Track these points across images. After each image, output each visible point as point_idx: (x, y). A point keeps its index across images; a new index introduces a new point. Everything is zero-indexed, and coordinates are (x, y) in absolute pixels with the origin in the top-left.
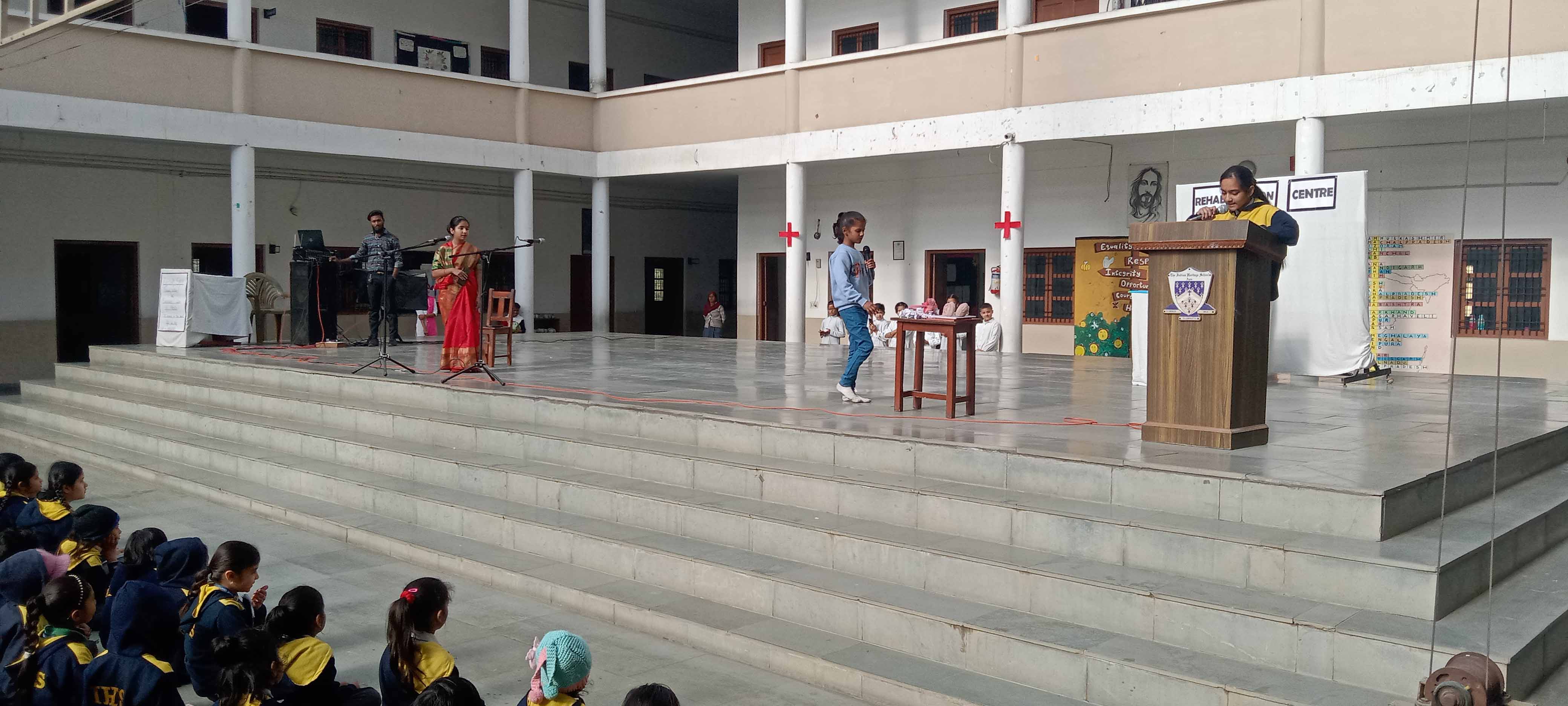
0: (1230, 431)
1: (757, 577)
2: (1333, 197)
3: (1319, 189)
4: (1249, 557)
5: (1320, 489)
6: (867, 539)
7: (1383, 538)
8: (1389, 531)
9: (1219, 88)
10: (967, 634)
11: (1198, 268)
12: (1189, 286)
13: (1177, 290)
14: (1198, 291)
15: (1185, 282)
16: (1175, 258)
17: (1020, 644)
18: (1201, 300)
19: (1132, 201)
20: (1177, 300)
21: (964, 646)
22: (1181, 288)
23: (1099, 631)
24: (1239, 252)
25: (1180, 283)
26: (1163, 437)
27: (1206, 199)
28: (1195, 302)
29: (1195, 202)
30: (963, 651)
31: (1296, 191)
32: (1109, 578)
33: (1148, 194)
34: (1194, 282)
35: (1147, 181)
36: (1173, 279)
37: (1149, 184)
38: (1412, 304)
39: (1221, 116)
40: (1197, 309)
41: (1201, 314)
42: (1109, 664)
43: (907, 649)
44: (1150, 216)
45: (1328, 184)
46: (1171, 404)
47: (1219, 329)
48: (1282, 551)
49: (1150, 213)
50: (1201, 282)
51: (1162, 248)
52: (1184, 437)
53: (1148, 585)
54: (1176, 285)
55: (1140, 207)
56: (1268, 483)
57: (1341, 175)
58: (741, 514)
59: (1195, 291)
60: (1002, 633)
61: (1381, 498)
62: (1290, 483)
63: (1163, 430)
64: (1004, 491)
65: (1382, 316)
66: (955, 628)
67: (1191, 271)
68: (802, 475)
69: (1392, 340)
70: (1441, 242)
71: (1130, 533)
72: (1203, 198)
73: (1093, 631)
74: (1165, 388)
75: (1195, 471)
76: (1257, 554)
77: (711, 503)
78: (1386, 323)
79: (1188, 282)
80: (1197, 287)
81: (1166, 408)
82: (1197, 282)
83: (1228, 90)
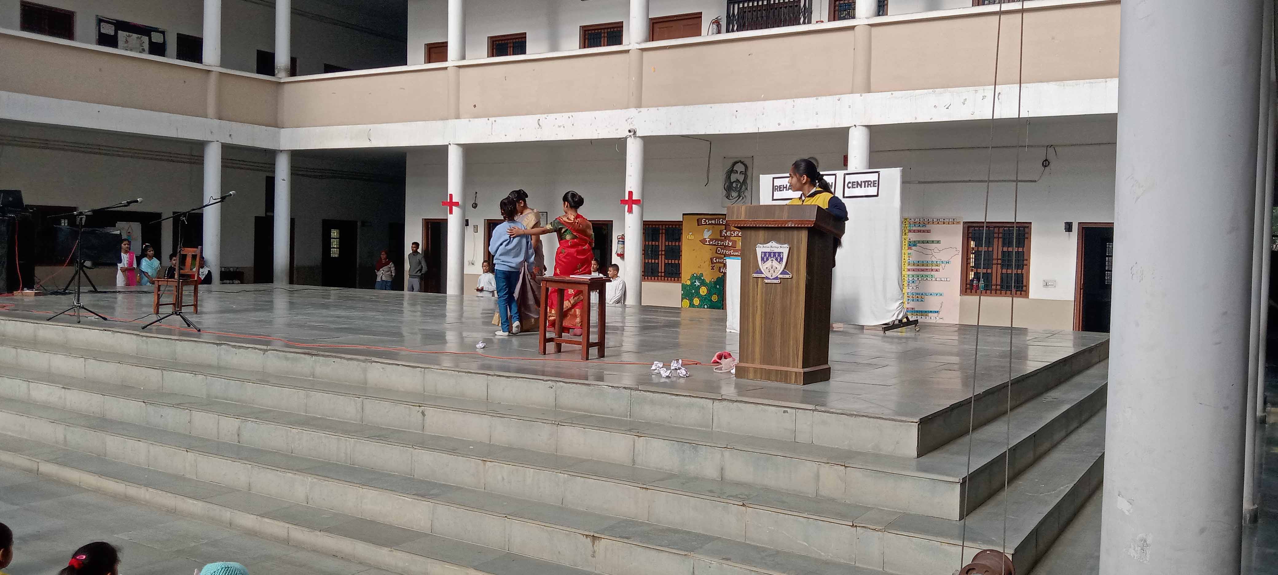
0: (802, 371)
1: (418, 500)
2: (877, 188)
3: (866, 181)
4: (818, 472)
5: (871, 417)
6: (514, 464)
7: (919, 456)
8: (924, 449)
9: (792, 100)
10: (597, 542)
11: (779, 241)
12: (772, 256)
13: (762, 259)
14: (779, 260)
15: (769, 252)
16: (761, 234)
17: (639, 549)
18: (781, 267)
19: (726, 186)
20: (763, 267)
21: (594, 552)
22: (766, 256)
23: (703, 535)
24: (810, 230)
25: (765, 253)
26: (751, 375)
27: (782, 187)
28: (776, 268)
29: (775, 188)
30: (594, 556)
31: (849, 183)
32: (711, 491)
33: (738, 181)
34: (776, 253)
35: (737, 171)
36: (760, 249)
37: (739, 173)
38: (932, 270)
39: (793, 122)
40: (778, 274)
41: (781, 278)
42: (711, 563)
43: (546, 557)
44: (739, 198)
45: (873, 177)
46: (757, 350)
47: (794, 289)
48: (844, 467)
49: (739, 196)
50: (781, 253)
51: (751, 226)
52: (767, 375)
53: (740, 496)
54: (762, 255)
55: (732, 191)
56: (833, 413)
57: (883, 171)
58: (405, 445)
59: (776, 259)
60: (626, 541)
61: (917, 424)
62: (848, 412)
63: (751, 370)
64: (627, 421)
65: (910, 279)
66: (587, 537)
67: (773, 244)
68: (458, 410)
69: (918, 297)
70: (954, 224)
71: (727, 453)
72: (780, 186)
73: (698, 535)
74: (753, 336)
75: (776, 403)
76: (825, 470)
77: (378, 437)
78: (913, 285)
79: (771, 253)
80: (778, 256)
81: (753, 352)
82: (778, 253)
83: (799, 101)
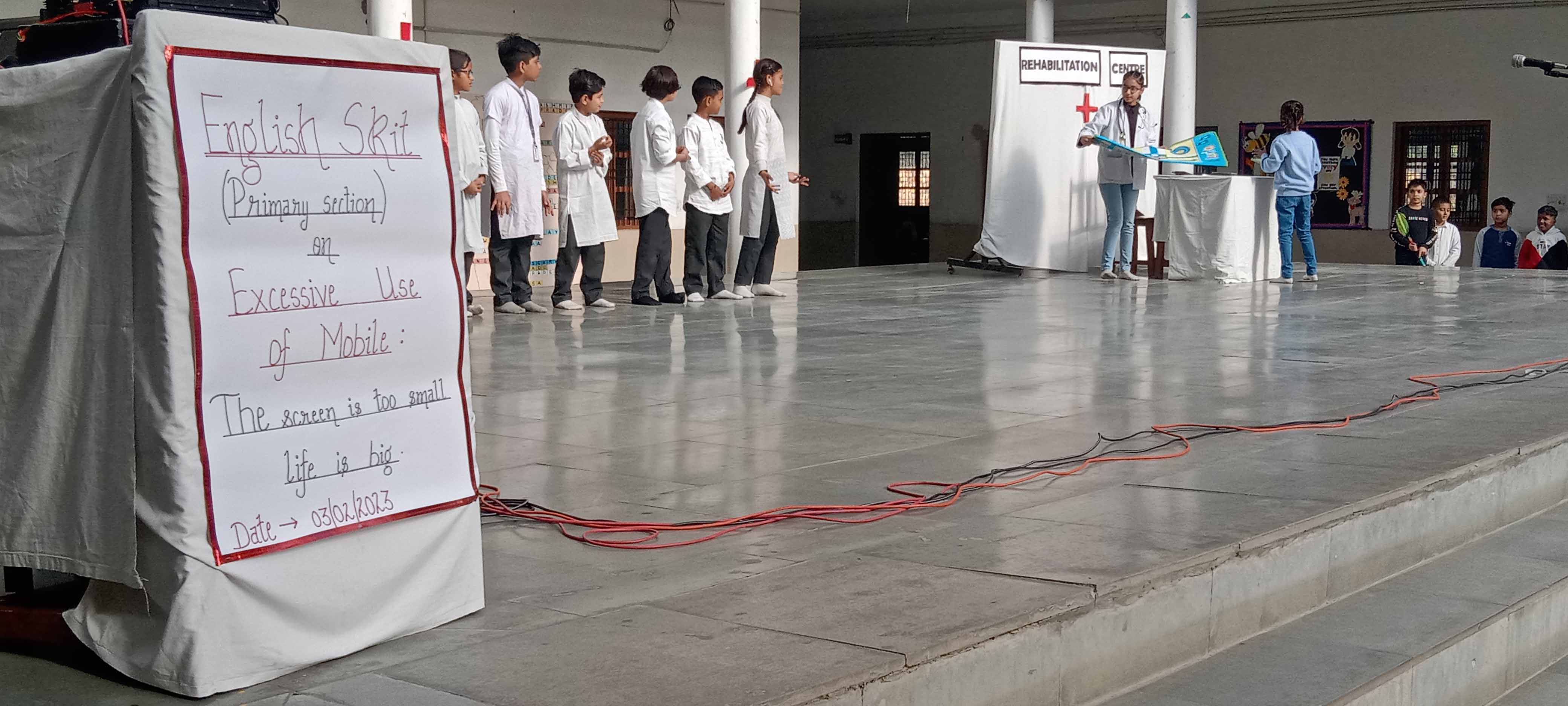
45: (1139, 60)
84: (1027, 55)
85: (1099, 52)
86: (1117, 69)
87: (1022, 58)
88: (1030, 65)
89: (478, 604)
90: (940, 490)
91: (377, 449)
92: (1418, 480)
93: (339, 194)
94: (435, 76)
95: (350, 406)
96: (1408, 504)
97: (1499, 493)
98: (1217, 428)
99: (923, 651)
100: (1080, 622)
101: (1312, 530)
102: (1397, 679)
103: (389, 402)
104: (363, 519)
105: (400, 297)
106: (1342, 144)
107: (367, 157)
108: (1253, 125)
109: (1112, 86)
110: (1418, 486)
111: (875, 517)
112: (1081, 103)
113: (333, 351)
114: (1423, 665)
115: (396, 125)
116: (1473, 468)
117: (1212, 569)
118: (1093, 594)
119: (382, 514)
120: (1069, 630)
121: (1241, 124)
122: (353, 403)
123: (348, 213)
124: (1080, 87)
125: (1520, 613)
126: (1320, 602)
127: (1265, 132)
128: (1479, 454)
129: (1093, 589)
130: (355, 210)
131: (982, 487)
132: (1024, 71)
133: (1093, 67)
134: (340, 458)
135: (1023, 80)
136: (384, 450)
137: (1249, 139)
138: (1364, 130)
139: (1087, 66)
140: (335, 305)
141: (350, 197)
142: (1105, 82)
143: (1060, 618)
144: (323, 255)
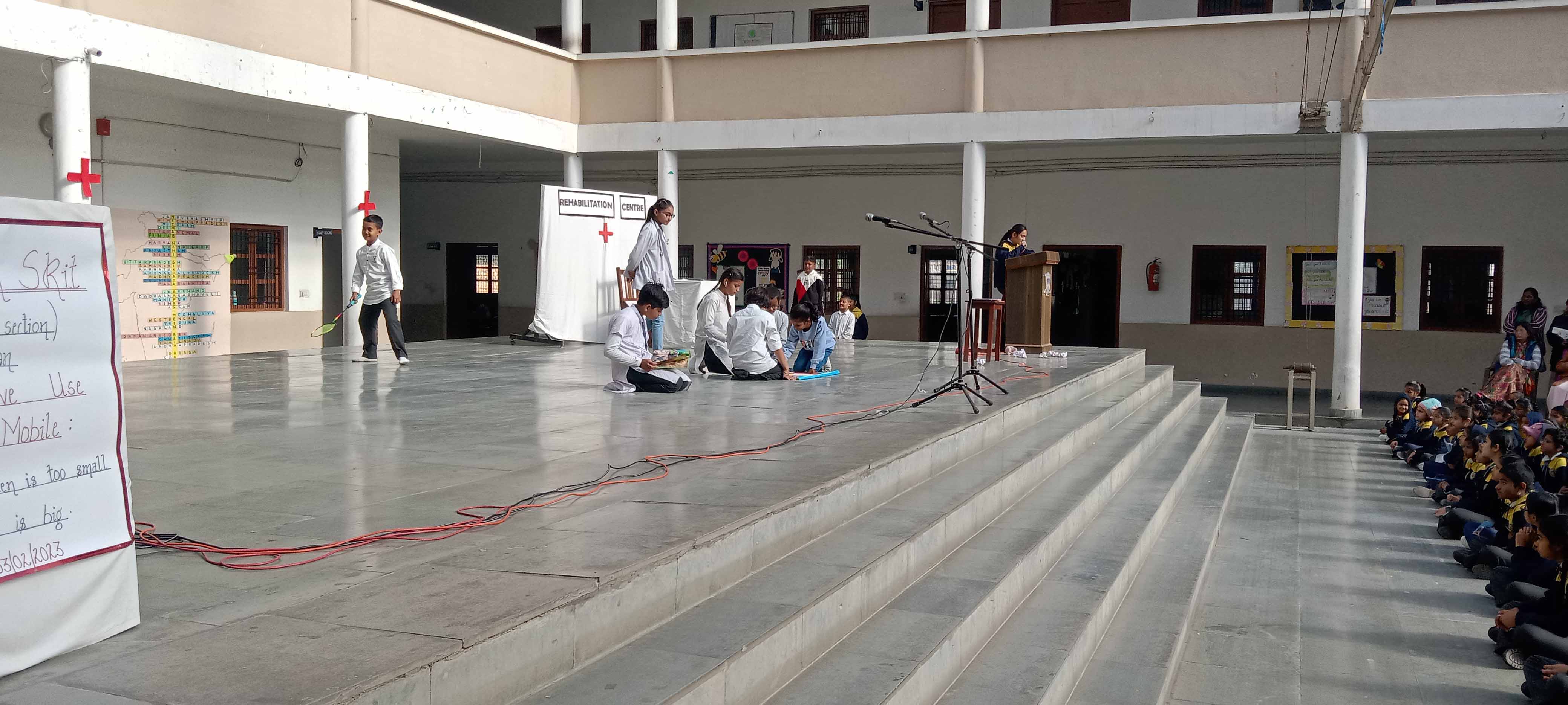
38: (203, 283)
65: (181, 295)
69: (189, 319)
70: (221, 225)
78: (184, 302)
84: (564, 196)
85: (613, 195)
86: (625, 207)
87: (560, 198)
88: (566, 202)
89: (135, 621)
90: (496, 511)
91: (50, 510)
92: (808, 489)
93: (19, 319)
94: (99, 229)
95: (27, 479)
96: (802, 505)
97: (858, 494)
98: (687, 457)
99: (476, 636)
100: (588, 604)
101: (741, 527)
102: (793, 622)
103: (60, 475)
104: (38, 564)
105: (69, 395)
106: (771, 259)
107: (42, 290)
108: (717, 245)
109: (622, 218)
110: (807, 494)
111: (448, 535)
112: (602, 230)
113: (12, 438)
114: (809, 612)
115: (67, 266)
116: (841, 480)
117: (677, 559)
118: (597, 584)
119: (54, 560)
120: (580, 610)
121: (708, 244)
122: (29, 477)
123: (26, 333)
124: (601, 218)
125: (869, 572)
126: (748, 574)
127: (723, 249)
128: (844, 470)
129: (597, 580)
130: (31, 331)
131: (526, 507)
132: (561, 207)
133: (609, 206)
134: (19, 519)
135: (561, 213)
136: (55, 511)
137: (713, 254)
138: (784, 250)
139: (605, 205)
140: (14, 404)
141: (28, 322)
142: (617, 216)
143: (574, 603)
144: (4, 366)
